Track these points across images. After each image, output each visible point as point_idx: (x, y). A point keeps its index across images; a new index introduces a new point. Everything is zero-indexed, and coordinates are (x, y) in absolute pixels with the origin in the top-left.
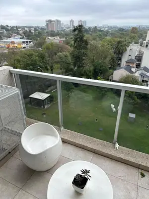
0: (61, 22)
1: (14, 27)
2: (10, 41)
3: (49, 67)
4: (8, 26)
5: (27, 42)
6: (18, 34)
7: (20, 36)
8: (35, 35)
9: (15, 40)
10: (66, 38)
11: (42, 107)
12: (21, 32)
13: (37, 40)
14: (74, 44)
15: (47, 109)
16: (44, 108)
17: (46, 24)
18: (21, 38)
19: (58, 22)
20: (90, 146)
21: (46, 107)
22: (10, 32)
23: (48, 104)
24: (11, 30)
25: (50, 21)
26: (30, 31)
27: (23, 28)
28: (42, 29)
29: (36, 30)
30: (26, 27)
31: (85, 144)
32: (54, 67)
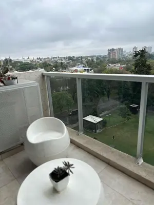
0: (124, 50)
1: (79, 57)
2: (74, 69)
3: (105, 92)
4: (74, 57)
5: (88, 70)
6: (82, 63)
7: (83, 65)
8: (97, 63)
9: (78, 69)
10: (127, 64)
11: (94, 131)
12: (84, 62)
13: (97, 67)
14: (135, 68)
15: (99, 133)
16: (96, 132)
17: (108, 53)
18: (83, 67)
19: (121, 50)
20: (105, 155)
21: (98, 131)
22: (76, 62)
23: (100, 128)
24: (76, 60)
25: (113, 50)
26: (93, 60)
27: (86, 58)
28: (104, 57)
29: (98, 58)
30: (89, 57)
31: (99, 152)
32: (111, 92)
